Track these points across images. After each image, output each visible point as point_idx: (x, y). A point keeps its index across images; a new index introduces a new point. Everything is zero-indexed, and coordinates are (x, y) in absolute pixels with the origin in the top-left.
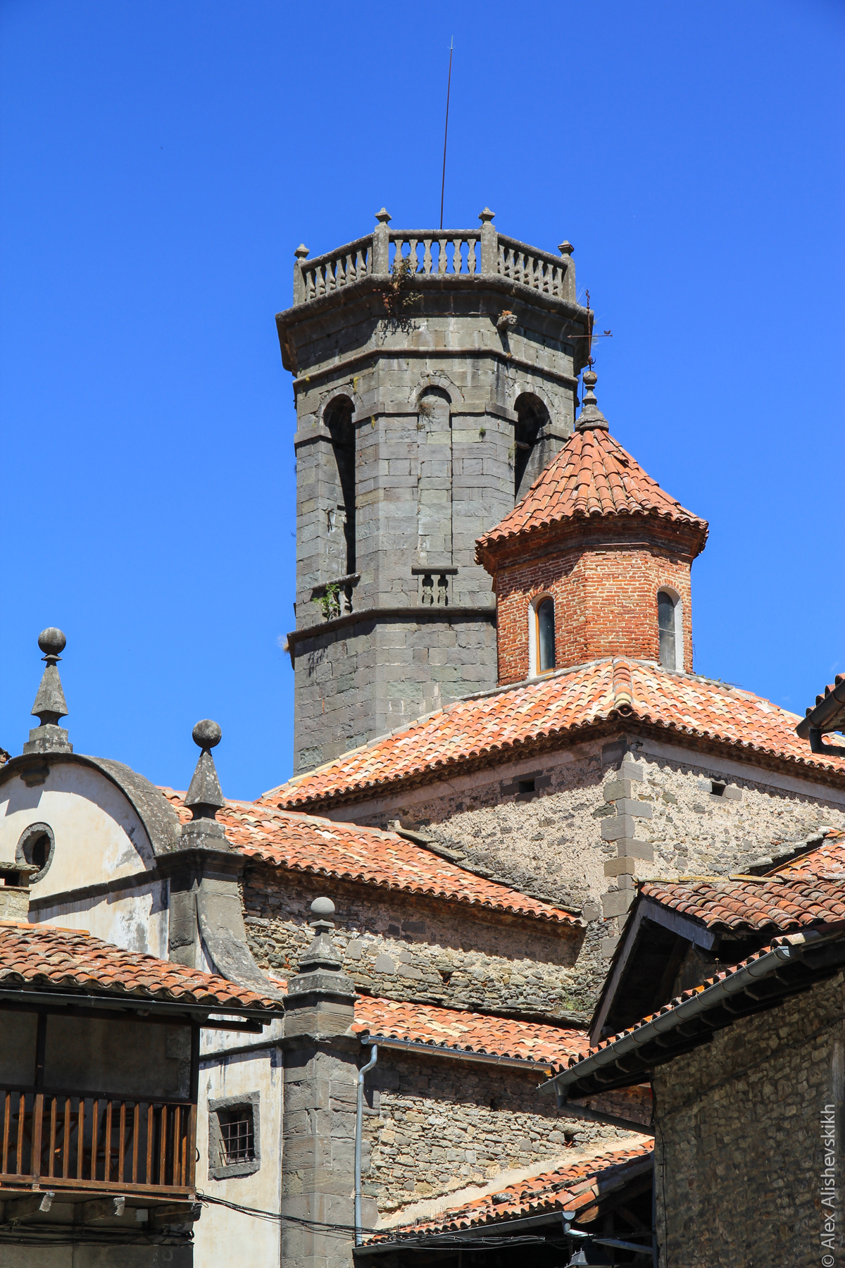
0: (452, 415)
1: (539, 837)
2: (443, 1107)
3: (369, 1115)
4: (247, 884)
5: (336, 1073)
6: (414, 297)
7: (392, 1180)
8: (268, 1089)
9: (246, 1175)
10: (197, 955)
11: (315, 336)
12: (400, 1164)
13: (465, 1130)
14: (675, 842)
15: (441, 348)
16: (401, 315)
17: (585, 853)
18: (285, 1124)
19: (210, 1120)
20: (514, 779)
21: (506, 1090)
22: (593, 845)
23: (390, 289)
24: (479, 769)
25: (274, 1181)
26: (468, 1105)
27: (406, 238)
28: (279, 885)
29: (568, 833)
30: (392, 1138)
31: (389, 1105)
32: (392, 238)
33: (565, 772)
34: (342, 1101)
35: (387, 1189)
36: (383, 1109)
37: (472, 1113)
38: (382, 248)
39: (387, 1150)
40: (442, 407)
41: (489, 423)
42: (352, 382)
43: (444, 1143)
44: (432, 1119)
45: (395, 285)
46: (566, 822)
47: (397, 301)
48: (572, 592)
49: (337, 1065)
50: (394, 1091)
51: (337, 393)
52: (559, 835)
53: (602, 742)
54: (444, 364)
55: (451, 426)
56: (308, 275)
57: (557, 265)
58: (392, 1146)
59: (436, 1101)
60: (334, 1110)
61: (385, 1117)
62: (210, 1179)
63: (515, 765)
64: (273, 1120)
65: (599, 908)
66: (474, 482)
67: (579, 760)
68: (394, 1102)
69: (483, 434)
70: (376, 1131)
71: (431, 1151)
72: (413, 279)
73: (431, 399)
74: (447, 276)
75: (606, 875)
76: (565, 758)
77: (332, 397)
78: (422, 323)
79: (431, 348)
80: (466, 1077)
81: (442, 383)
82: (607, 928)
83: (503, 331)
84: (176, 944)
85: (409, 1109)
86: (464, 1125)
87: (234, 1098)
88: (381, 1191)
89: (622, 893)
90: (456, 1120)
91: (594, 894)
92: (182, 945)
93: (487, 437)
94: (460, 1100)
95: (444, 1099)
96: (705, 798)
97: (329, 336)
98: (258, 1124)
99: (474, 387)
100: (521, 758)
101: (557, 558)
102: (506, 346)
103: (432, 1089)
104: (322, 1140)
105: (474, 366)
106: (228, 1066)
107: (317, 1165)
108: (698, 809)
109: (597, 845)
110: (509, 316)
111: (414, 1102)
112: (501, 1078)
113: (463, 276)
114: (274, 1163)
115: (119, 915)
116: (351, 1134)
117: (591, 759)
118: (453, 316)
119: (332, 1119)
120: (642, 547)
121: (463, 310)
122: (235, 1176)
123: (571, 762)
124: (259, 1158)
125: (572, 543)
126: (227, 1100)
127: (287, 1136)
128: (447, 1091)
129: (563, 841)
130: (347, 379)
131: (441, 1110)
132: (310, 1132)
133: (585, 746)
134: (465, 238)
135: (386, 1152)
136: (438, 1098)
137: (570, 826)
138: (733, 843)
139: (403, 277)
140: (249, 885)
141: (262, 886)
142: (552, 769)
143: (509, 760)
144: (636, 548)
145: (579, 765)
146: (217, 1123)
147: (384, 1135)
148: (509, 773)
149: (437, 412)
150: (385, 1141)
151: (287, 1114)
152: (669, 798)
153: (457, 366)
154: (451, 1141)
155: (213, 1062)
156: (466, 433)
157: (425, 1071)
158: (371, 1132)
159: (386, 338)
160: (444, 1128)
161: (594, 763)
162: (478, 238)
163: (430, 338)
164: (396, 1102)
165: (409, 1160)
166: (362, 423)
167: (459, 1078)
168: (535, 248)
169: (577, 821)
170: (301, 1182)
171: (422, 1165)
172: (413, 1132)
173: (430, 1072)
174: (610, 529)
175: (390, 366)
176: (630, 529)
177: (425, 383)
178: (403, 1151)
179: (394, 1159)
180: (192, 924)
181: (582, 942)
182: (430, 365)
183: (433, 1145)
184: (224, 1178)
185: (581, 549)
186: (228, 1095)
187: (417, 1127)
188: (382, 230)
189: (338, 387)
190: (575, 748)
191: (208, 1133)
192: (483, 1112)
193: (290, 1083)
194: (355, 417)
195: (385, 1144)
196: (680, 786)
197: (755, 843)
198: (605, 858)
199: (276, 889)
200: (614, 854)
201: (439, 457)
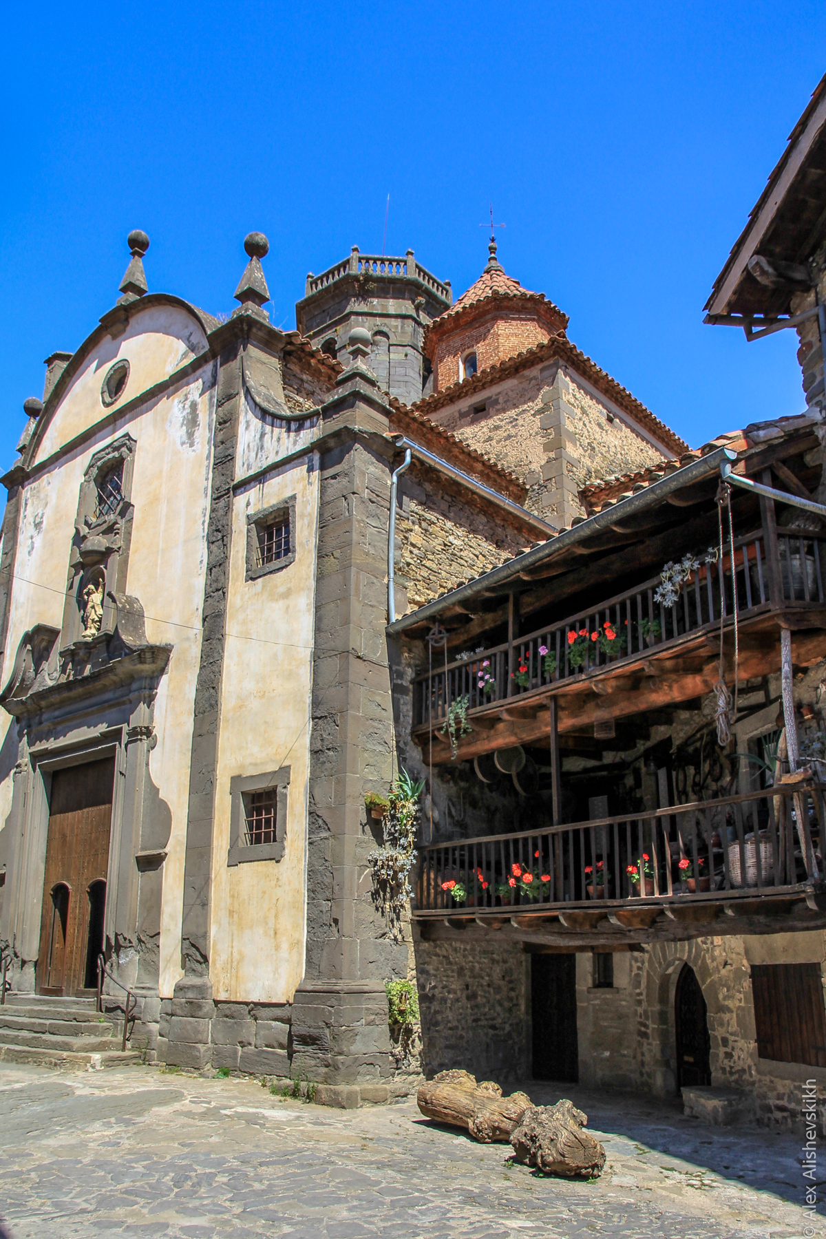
0: (390, 345)
1: (490, 439)
2: (460, 532)
3: (401, 516)
4: (286, 365)
5: (372, 469)
6: (372, 285)
7: (420, 578)
8: (305, 489)
9: (282, 568)
10: (241, 404)
11: (316, 313)
12: (426, 567)
13: (477, 557)
14: (588, 441)
15: (385, 312)
16: (364, 294)
17: (528, 441)
18: (321, 515)
19: (248, 531)
20: (470, 406)
21: (506, 536)
22: (534, 434)
23: (358, 280)
24: (443, 406)
25: (309, 567)
26: (480, 537)
27: (367, 260)
28: (313, 375)
29: (513, 432)
30: (420, 543)
31: (416, 513)
32: (360, 260)
33: (510, 393)
34: (377, 495)
35: (416, 585)
36: (412, 516)
37: (483, 544)
38: (355, 263)
39: (416, 551)
40: (385, 342)
41: (409, 350)
42: (336, 330)
43: (462, 562)
44: (451, 538)
45: (361, 278)
46: (510, 425)
47: (362, 286)
48: (489, 344)
49: (373, 463)
50: (421, 503)
51: (327, 338)
52: (505, 434)
53: (540, 366)
54: (386, 320)
55: (389, 351)
56: (314, 286)
57: (443, 289)
58: (419, 549)
59: (455, 525)
60: (370, 500)
61: (413, 523)
62: (246, 581)
63: (470, 397)
64: (310, 514)
65: (539, 474)
66: (402, 379)
67: (521, 383)
68: (421, 513)
69: (406, 355)
70: (406, 532)
71: (451, 565)
72: (371, 276)
73: (378, 338)
74: (390, 275)
75: (545, 451)
76: (510, 383)
77: (325, 340)
78: (375, 301)
79: (380, 312)
80: (477, 515)
81: (385, 329)
82: (546, 487)
83: (417, 308)
84: (223, 401)
85: (434, 523)
86: (477, 553)
87: (271, 507)
88: (410, 584)
89: (558, 461)
90: (471, 547)
91: (535, 467)
92: (228, 400)
93: (409, 357)
94: (474, 531)
95: (461, 525)
96: (603, 420)
97: (324, 311)
98: (294, 522)
99: (402, 333)
100: (475, 392)
101: (479, 327)
102: (418, 316)
103: (452, 514)
104: (359, 521)
105: (402, 322)
106: (266, 484)
107: (354, 542)
108: (599, 425)
109: (537, 434)
110: (421, 300)
111: (438, 519)
112: (503, 526)
113: (397, 276)
114: (310, 551)
115: (176, 401)
116: (384, 526)
117: (531, 379)
118: (392, 298)
119: (368, 507)
120: (533, 320)
121: (399, 295)
122: (271, 572)
123: (514, 386)
124: (294, 551)
125: (489, 317)
126: (265, 510)
127: (323, 525)
128: (463, 520)
129: (509, 437)
130: (334, 330)
131: (459, 534)
132: (347, 514)
133: (527, 372)
134: (398, 262)
135: (415, 552)
136: (458, 524)
137: (513, 427)
138: (619, 456)
139: (367, 274)
140: (288, 365)
141: (299, 371)
142: (499, 393)
143: (466, 395)
144: (529, 320)
145: (521, 386)
146: (254, 533)
147: (413, 538)
148: (465, 404)
149: (382, 344)
150: (414, 542)
151: (323, 505)
152: (584, 412)
153: (393, 322)
154: (466, 561)
155: (252, 484)
156: (397, 355)
157: (446, 497)
158: (402, 531)
159: (355, 306)
160: (461, 550)
161: (533, 382)
162: (405, 262)
163: (379, 307)
164: (423, 513)
165: (434, 566)
166: (340, 349)
167: (472, 514)
168: (433, 276)
169: (520, 422)
170: (336, 561)
171: (444, 574)
172: (436, 544)
173: (450, 499)
174: (514, 308)
175: (358, 319)
176: (526, 308)
177: (376, 329)
178: (429, 557)
179: (421, 561)
180: (237, 380)
181: (525, 500)
182: (378, 321)
183: (453, 561)
184: (260, 577)
185: (495, 319)
186: (265, 506)
187: (440, 541)
188: (355, 255)
189: (328, 335)
190: (518, 375)
191: (245, 543)
192: (490, 548)
193: (326, 479)
194: (337, 347)
195: (413, 545)
196: (590, 407)
197: (630, 461)
198: (545, 440)
199: (310, 378)
200: (551, 437)
201: (382, 366)
